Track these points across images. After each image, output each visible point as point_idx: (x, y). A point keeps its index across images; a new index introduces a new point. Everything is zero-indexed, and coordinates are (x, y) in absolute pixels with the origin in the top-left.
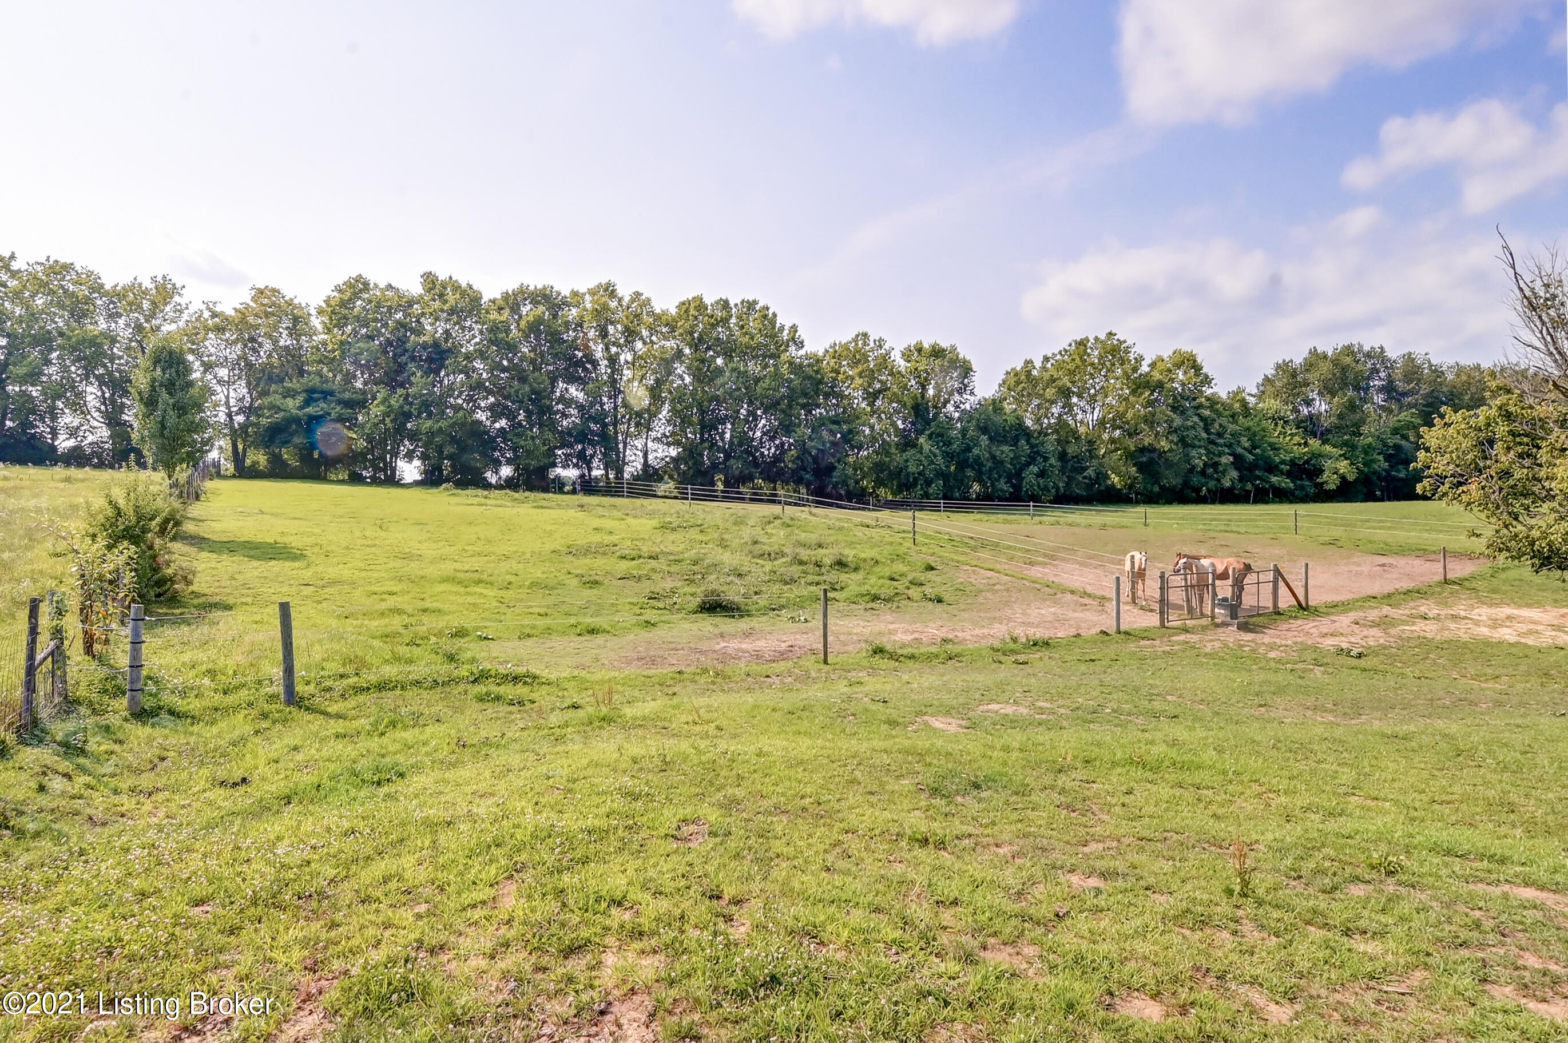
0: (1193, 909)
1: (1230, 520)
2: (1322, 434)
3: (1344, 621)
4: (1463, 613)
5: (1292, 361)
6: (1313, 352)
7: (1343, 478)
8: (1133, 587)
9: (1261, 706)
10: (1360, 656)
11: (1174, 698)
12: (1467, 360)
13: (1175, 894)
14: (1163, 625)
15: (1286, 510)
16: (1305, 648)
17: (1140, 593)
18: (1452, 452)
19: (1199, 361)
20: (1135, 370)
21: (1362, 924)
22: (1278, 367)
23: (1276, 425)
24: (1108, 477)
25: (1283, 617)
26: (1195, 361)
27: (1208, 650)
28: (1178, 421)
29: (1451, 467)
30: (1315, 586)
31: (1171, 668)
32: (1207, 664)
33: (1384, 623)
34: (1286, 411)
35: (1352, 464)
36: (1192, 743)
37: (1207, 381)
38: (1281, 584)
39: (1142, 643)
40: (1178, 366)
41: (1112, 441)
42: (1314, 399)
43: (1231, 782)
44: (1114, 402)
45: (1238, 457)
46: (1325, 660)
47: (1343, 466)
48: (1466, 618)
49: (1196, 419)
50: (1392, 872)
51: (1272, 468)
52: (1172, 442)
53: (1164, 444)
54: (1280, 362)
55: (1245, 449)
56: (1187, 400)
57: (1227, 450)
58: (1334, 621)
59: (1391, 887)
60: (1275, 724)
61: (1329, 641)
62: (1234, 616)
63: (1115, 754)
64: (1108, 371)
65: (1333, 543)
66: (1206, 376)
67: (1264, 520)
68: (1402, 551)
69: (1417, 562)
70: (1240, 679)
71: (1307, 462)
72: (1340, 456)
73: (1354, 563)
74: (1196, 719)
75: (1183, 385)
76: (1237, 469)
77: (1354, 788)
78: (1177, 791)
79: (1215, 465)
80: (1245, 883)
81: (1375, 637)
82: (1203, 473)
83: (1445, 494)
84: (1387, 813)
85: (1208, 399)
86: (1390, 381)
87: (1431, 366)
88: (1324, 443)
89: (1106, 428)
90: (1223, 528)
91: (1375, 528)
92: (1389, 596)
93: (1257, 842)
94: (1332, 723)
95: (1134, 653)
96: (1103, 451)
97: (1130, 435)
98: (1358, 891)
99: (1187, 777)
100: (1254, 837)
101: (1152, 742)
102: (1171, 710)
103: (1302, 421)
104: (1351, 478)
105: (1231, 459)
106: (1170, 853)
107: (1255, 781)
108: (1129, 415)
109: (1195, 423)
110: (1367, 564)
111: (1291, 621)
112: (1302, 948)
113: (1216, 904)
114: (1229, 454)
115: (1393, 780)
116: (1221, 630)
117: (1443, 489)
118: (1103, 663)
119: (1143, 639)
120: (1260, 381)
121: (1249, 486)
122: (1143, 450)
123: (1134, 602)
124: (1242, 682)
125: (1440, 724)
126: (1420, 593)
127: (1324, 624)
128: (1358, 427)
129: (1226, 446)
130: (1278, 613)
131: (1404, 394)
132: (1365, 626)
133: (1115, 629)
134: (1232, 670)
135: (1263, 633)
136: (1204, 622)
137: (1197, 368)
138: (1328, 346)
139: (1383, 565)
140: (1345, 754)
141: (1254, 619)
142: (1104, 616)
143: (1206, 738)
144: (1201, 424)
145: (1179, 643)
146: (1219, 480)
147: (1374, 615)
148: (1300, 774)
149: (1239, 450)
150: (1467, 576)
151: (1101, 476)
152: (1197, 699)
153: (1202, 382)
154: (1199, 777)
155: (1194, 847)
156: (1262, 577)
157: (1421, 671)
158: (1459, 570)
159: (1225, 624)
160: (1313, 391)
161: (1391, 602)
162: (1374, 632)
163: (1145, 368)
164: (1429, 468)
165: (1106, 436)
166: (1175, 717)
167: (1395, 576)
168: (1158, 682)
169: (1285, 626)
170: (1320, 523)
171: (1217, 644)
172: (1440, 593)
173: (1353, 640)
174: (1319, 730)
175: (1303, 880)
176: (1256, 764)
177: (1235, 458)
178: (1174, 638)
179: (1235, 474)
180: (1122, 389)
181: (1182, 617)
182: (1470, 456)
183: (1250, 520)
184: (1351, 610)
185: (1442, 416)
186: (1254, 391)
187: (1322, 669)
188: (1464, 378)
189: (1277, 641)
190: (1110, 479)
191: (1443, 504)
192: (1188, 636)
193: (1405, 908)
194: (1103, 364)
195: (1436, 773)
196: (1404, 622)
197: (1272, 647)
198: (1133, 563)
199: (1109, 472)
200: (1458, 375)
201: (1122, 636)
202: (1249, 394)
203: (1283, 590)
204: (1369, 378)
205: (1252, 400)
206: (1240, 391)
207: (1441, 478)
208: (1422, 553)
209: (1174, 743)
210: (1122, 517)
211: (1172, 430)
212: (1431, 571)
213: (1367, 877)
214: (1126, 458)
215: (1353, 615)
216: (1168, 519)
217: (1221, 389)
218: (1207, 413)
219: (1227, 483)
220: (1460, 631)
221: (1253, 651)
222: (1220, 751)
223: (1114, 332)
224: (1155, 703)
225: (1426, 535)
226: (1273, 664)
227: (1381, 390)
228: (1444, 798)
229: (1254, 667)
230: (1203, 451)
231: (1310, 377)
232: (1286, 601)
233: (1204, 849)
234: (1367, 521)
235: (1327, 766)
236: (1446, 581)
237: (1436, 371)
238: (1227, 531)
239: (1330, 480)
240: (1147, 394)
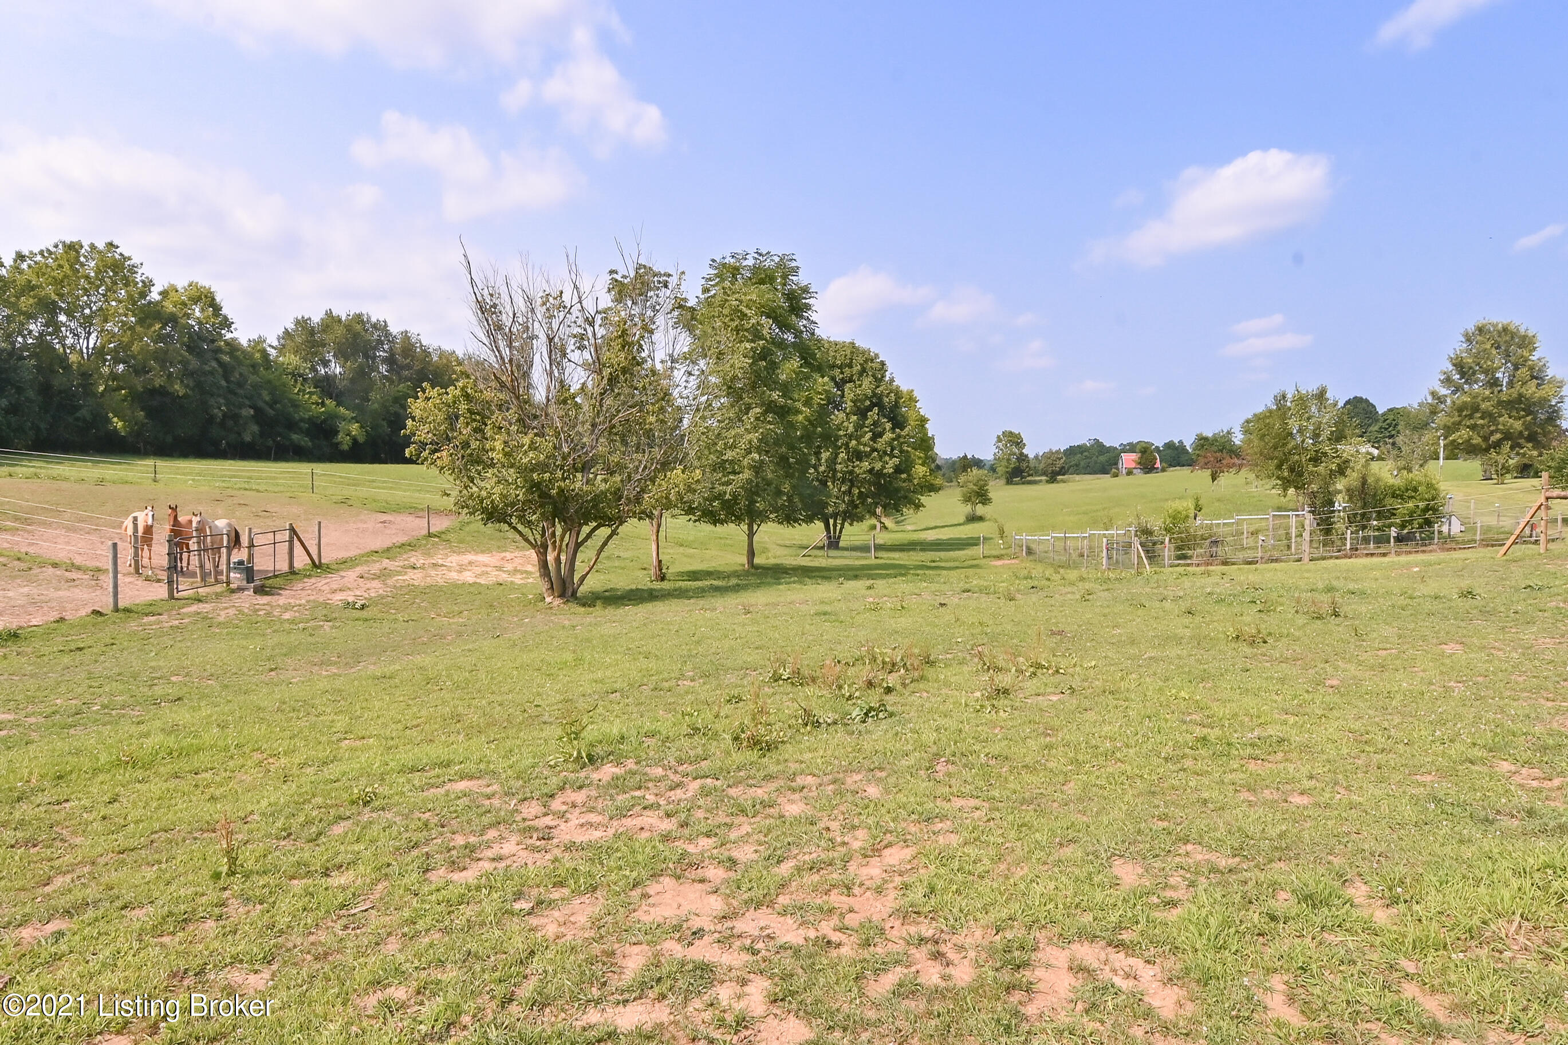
0: (176, 911)
1: (250, 478)
2: (337, 396)
3: (351, 576)
4: (440, 562)
5: (310, 319)
6: (329, 314)
7: (355, 440)
8: (136, 554)
9: (272, 670)
10: (363, 607)
11: (180, 678)
12: (447, 347)
13: (157, 902)
14: (171, 596)
15: (304, 468)
16: (316, 605)
17: (145, 561)
18: (430, 423)
19: (218, 299)
20: (143, 295)
21: (339, 859)
22: (298, 322)
23: (296, 381)
24: (109, 421)
25: (298, 577)
26: (213, 299)
27: (221, 619)
28: (194, 363)
29: (430, 435)
30: (328, 544)
31: (179, 645)
32: (220, 634)
33: (383, 575)
34: (305, 368)
35: (362, 427)
36: (193, 725)
37: (227, 324)
38: (296, 542)
39: (146, 620)
40: (196, 300)
41: (114, 376)
42: (330, 361)
43: (232, 757)
44: (116, 330)
45: (258, 410)
46: (334, 615)
47: (355, 428)
48: (442, 565)
49: (214, 364)
50: (368, 802)
51: (292, 425)
52: (187, 386)
53: (178, 388)
54: (300, 317)
55: (266, 403)
56: (204, 341)
57: (247, 402)
58: (343, 577)
59: (367, 816)
60: (284, 687)
61: (339, 596)
62: (250, 579)
63: (98, 759)
64: (108, 290)
65: (345, 502)
66: (226, 318)
67: (285, 478)
68: (399, 509)
69: (410, 518)
70: (253, 645)
71: (324, 421)
72: (352, 418)
73: (362, 521)
74: (203, 697)
75: (200, 323)
76: (258, 423)
77: (346, 733)
78: (172, 784)
79: (236, 417)
80: (233, 861)
81: (376, 588)
82: (222, 424)
83: (426, 459)
84: (370, 748)
85: (227, 343)
86: (392, 352)
87: (421, 346)
88: (338, 405)
89: (106, 360)
90: (243, 486)
91: (379, 488)
92: (388, 549)
93: (252, 813)
94: (335, 674)
95: (135, 633)
96: (101, 388)
97: (137, 372)
98: (338, 830)
99: (183, 765)
100: (250, 808)
101: (147, 735)
102: (173, 692)
103: (319, 381)
104: (361, 439)
105: (252, 412)
106: (156, 856)
107: (258, 750)
108: (135, 348)
109: (214, 368)
110: (372, 521)
111: (306, 580)
112: (285, 904)
113: (203, 895)
114: (251, 407)
115: (378, 717)
116: (237, 595)
117: (424, 454)
118: (95, 650)
119: (147, 615)
120: (281, 333)
121: (270, 443)
122: (153, 392)
123: (137, 572)
124: (255, 648)
125: (418, 659)
126: (409, 546)
127: (334, 581)
128: (367, 393)
129: (247, 398)
130: (292, 572)
131: (403, 367)
132: (368, 579)
133: (111, 607)
134: (246, 636)
135: (279, 594)
136: (219, 588)
137: (217, 309)
138: (342, 311)
139: (384, 522)
140: (342, 703)
141: (270, 582)
142: (98, 593)
143: (210, 716)
144: (220, 370)
145: (189, 616)
146: (239, 434)
147: (375, 568)
148: (301, 732)
149: (261, 404)
150: (444, 529)
151: (100, 419)
152: (206, 674)
153: (220, 323)
154: (196, 762)
155: (184, 841)
156: (279, 537)
157: (409, 615)
158: (439, 524)
159: (240, 589)
160: (329, 352)
161: (390, 555)
162: (376, 584)
163: (154, 296)
164: (414, 435)
165: (105, 370)
166: (179, 699)
167: (394, 532)
168: (161, 663)
169: (300, 586)
170: (335, 482)
171: (232, 612)
172: (425, 546)
173: (358, 593)
174: (322, 685)
175: (292, 837)
176: (259, 731)
177: (255, 411)
178: (182, 610)
179: (255, 428)
180: (126, 315)
181: (195, 585)
182: (443, 427)
183: (271, 478)
184: (357, 565)
185: (424, 391)
186: (275, 343)
187: (330, 624)
188: (445, 361)
189: (292, 601)
190: (112, 423)
191: (424, 467)
192: (201, 605)
193: (375, 830)
194: (102, 280)
195: (410, 702)
196: (399, 573)
197: (286, 608)
198: (135, 526)
199: (111, 415)
200: (440, 358)
201: (121, 615)
202: (270, 346)
203: (298, 549)
204: (376, 348)
205: (273, 352)
206: (261, 341)
207: (423, 445)
208: (413, 510)
209: (172, 730)
210: (126, 470)
211: (187, 373)
212: (417, 526)
213: (348, 814)
214: (133, 400)
215: (359, 570)
216: (184, 474)
217: (242, 334)
218: (226, 358)
219: (248, 438)
220: (438, 577)
221: (268, 614)
222: (223, 726)
223: (115, 243)
224: (156, 688)
225: (417, 495)
226: (287, 626)
227: (385, 360)
228: (415, 723)
229: (269, 630)
230: (222, 401)
231: (327, 338)
232: (301, 560)
233: (195, 839)
234: (373, 481)
235: (325, 718)
236: (430, 535)
237: (425, 351)
238: (246, 489)
239: (344, 441)
240: (157, 326)
